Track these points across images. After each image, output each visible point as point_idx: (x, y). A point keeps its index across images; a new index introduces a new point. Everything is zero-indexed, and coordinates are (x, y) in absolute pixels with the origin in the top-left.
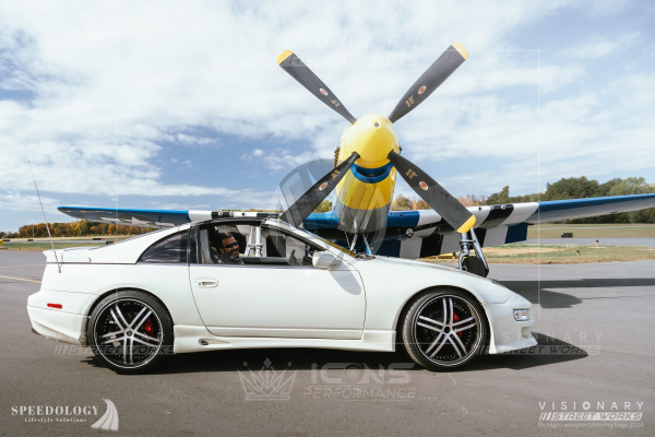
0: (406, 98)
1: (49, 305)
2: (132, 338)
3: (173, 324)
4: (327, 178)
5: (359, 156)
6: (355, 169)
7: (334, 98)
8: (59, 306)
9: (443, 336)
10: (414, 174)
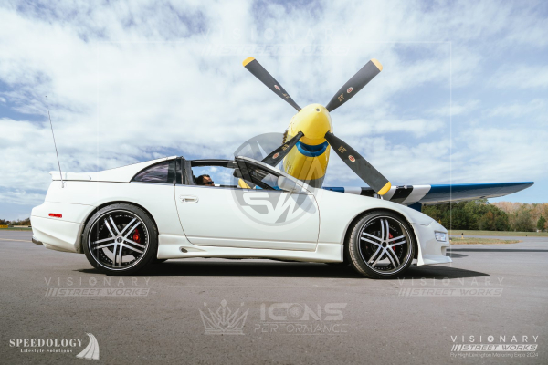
0: (338, 94)
1: (50, 215)
2: (122, 244)
3: (158, 233)
4: (279, 150)
5: (303, 135)
6: (299, 146)
7: (285, 92)
8: (59, 216)
9: (381, 249)
10: (344, 150)
